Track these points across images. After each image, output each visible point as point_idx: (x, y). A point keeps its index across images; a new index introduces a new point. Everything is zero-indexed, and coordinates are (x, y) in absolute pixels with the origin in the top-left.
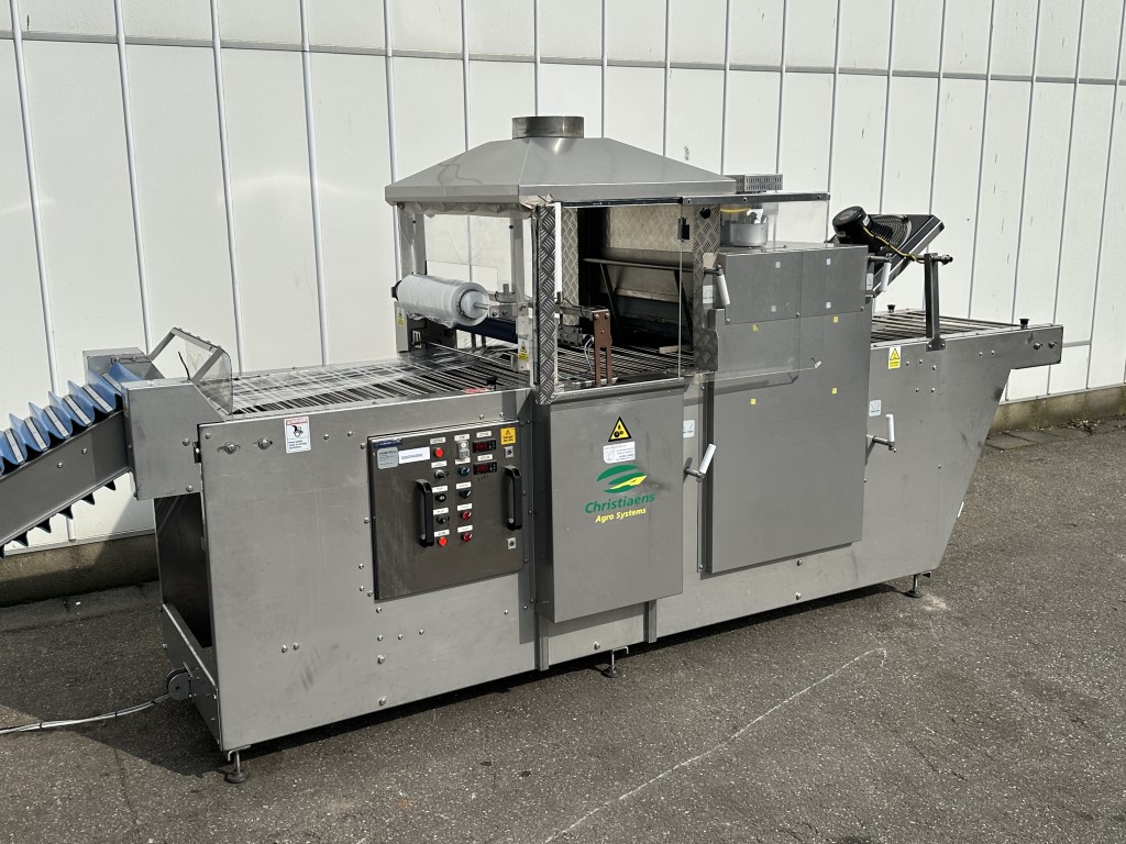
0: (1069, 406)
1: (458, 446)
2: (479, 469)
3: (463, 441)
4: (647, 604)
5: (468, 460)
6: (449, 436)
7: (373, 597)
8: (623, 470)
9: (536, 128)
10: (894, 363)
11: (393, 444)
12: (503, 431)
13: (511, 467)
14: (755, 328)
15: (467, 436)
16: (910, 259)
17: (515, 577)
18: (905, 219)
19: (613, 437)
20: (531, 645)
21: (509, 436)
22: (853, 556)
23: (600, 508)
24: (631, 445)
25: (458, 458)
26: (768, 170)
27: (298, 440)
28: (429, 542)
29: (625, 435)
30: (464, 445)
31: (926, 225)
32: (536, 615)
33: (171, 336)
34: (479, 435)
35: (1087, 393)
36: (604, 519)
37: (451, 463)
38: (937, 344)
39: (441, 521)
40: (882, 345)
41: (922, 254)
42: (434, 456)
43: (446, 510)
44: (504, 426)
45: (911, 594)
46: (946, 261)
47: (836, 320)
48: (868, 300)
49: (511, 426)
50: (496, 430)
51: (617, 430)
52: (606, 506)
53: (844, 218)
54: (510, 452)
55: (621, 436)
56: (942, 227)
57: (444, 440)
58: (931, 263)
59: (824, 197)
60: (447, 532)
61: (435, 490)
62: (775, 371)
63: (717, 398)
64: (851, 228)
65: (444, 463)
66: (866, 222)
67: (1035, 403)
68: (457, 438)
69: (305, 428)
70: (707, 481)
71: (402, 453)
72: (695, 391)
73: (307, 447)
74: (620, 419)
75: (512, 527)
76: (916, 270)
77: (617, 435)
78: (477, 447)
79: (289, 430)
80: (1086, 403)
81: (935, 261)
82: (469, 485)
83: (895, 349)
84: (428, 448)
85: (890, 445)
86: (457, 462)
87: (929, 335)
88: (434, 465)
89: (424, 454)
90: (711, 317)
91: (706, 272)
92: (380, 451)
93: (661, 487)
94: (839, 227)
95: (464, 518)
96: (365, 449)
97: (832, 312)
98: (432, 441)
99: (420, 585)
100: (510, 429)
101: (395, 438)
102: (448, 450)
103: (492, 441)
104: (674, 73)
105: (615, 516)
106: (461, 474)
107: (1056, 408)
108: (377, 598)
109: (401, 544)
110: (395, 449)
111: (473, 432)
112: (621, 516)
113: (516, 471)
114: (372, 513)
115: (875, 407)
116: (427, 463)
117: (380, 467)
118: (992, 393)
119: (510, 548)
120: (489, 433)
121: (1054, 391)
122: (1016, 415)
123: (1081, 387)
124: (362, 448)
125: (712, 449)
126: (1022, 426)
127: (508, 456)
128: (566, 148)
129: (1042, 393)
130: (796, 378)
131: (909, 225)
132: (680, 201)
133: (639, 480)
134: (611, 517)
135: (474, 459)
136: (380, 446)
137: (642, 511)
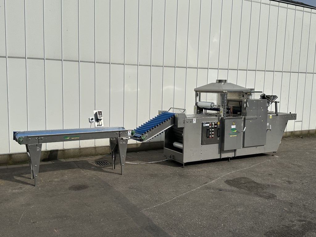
0: (298, 133)
1: (213, 124)
2: (215, 128)
3: (213, 123)
4: (235, 150)
6: (212, 123)
8: (234, 129)
9: (220, 81)
10: (271, 118)
11: (205, 123)
13: (219, 128)
14: (251, 110)
16: (273, 102)
17: (218, 144)
18: (271, 96)
20: (219, 154)
21: (219, 123)
22: (264, 147)
23: (231, 135)
24: (235, 126)
25: (213, 126)
26: (253, 88)
27: (194, 122)
28: (209, 137)
30: (214, 124)
31: (275, 97)
32: (220, 150)
33: (170, 109)
35: (302, 131)
36: (231, 136)
38: (277, 115)
39: (210, 134)
40: (269, 115)
41: (275, 101)
42: (210, 125)
45: (273, 155)
46: (278, 102)
47: (263, 110)
48: (267, 108)
50: (217, 122)
53: (262, 95)
56: (277, 97)
58: (276, 103)
59: (262, 92)
60: (211, 136)
61: (210, 130)
62: (254, 117)
63: (246, 120)
64: (263, 97)
66: (266, 96)
67: (292, 132)
69: (195, 120)
70: (244, 133)
72: (243, 119)
73: (195, 123)
74: (234, 122)
75: (218, 136)
76: (274, 104)
77: (233, 124)
78: (215, 125)
79: (194, 120)
80: (301, 133)
81: (277, 102)
82: (214, 130)
83: (271, 115)
85: (270, 130)
87: (276, 113)
89: (208, 125)
90: (245, 109)
91: (245, 102)
93: (239, 132)
94: (261, 96)
95: (213, 134)
97: (262, 109)
98: (209, 123)
99: (207, 143)
102: (211, 125)
103: (217, 124)
104: (229, 71)
105: (233, 136)
106: (213, 128)
107: (296, 134)
108: (202, 144)
109: (205, 138)
114: (202, 133)
115: (268, 124)
116: (209, 126)
117: (203, 126)
118: (285, 124)
119: (218, 139)
121: (295, 130)
122: (288, 134)
123: (300, 130)
124: (201, 123)
125: (245, 128)
126: (289, 136)
127: (219, 126)
128: (224, 84)
129: (293, 130)
130: (257, 118)
131: (272, 97)
132: (243, 92)
133: (236, 131)
136: (204, 123)
137: (236, 136)
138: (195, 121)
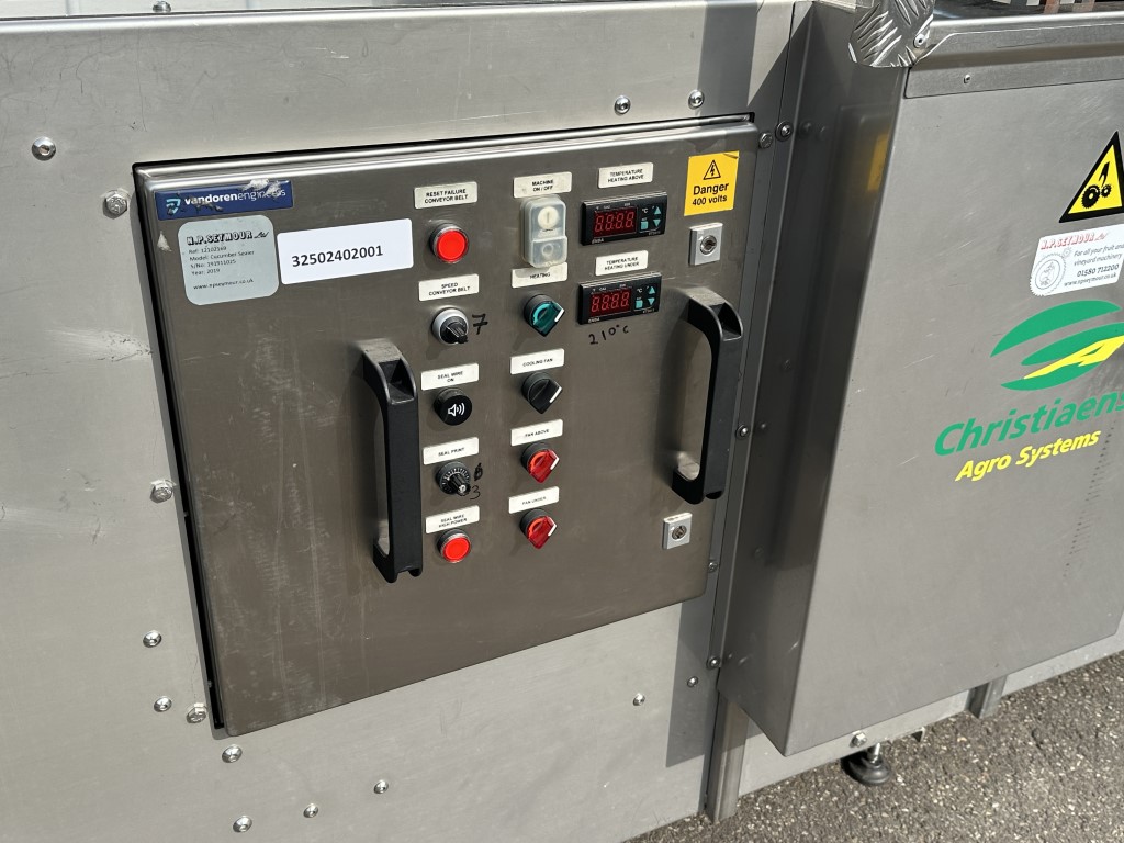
2: (597, 304)
3: (545, 199)
5: (558, 273)
7: (207, 723)
12: (697, 166)
13: (707, 297)
15: (563, 181)
19: (1078, 208)
21: (713, 185)
23: (979, 438)
25: (524, 264)
28: (407, 555)
30: (548, 215)
32: (720, 696)
34: (607, 177)
36: (980, 471)
37: (494, 281)
39: (450, 485)
43: (469, 447)
44: (702, 146)
49: (728, 144)
50: (670, 160)
51: (1095, 180)
52: (997, 432)
54: (710, 244)
55: (1101, 204)
57: (470, 192)
60: (472, 514)
61: (431, 380)
65: (469, 284)
68: (523, 187)
71: (294, 243)
74: (1115, 141)
77: (1090, 198)
78: (598, 224)
82: (555, 358)
84: (407, 223)
86: (520, 280)
88: (429, 289)
89: (387, 246)
92: (189, 230)
95: (530, 466)
96: (126, 217)
98: (422, 198)
100: (720, 158)
101: (258, 179)
102: (485, 231)
103: (651, 204)
105: (1016, 457)
108: (218, 722)
109: (302, 566)
110: (261, 222)
111: (584, 165)
112: (1029, 456)
113: (726, 313)
116: (402, 283)
117: (197, 297)
119: (672, 543)
120: (646, 172)
124: (109, 211)
127: (701, 259)
134: (1002, 463)
135: (580, 267)
136: (192, 206)
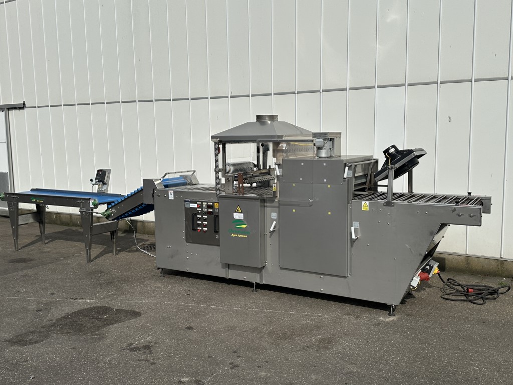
2: (209, 213)
3: (205, 204)
6: (202, 202)
7: (185, 241)
8: (240, 222)
10: (365, 208)
11: (189, 201)
14: (294, 185)
21: (216, 205)
22: (348, 283)
24: (242, 214)
25: (204, 209)
27: (171, 196)
28: (195, 229)
29: (240, 211)
34: (209, 203)
37: (202, 210)
38: (389, 204)
39: (199, 225)
42: (198, 207)
43: (200, 222)
47: (329, 186)
60: (200, 229)
61: (198, 216)
63: (280, 207)
65: (200, 209)
69: (173, 193)
71: (191, 204)
73: (173, 198)
74: (239, 206)
77: (238, 210)
78: (209, 207)
79: (169, 193)
82: (206, 217)
83: (365, 203)
84: (197, 204)
88: (198, 209)
89: (195, 206)
95: (205, 226)
97: (327, 183)
99: (195, 241)
102: (201, 206)
103: (212, 206)
106: (204, 214)
109: (190, 229)
110: (189, 203)
111: (207, 202)
115: (356, 225)
116: (196, 208)
117: (187, 207)
120: (212, 204)
127: (216, 211)
130: (311, 205)
135: (207, 210)
136: (186, 201)
137: (246, 236)
138: (173, 196)
